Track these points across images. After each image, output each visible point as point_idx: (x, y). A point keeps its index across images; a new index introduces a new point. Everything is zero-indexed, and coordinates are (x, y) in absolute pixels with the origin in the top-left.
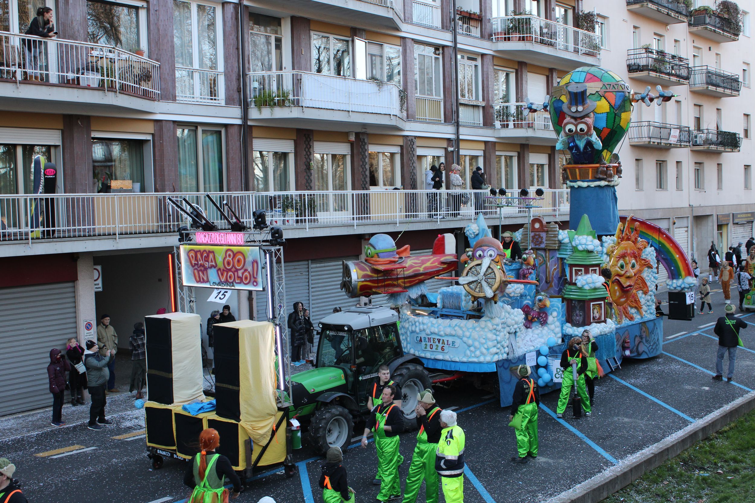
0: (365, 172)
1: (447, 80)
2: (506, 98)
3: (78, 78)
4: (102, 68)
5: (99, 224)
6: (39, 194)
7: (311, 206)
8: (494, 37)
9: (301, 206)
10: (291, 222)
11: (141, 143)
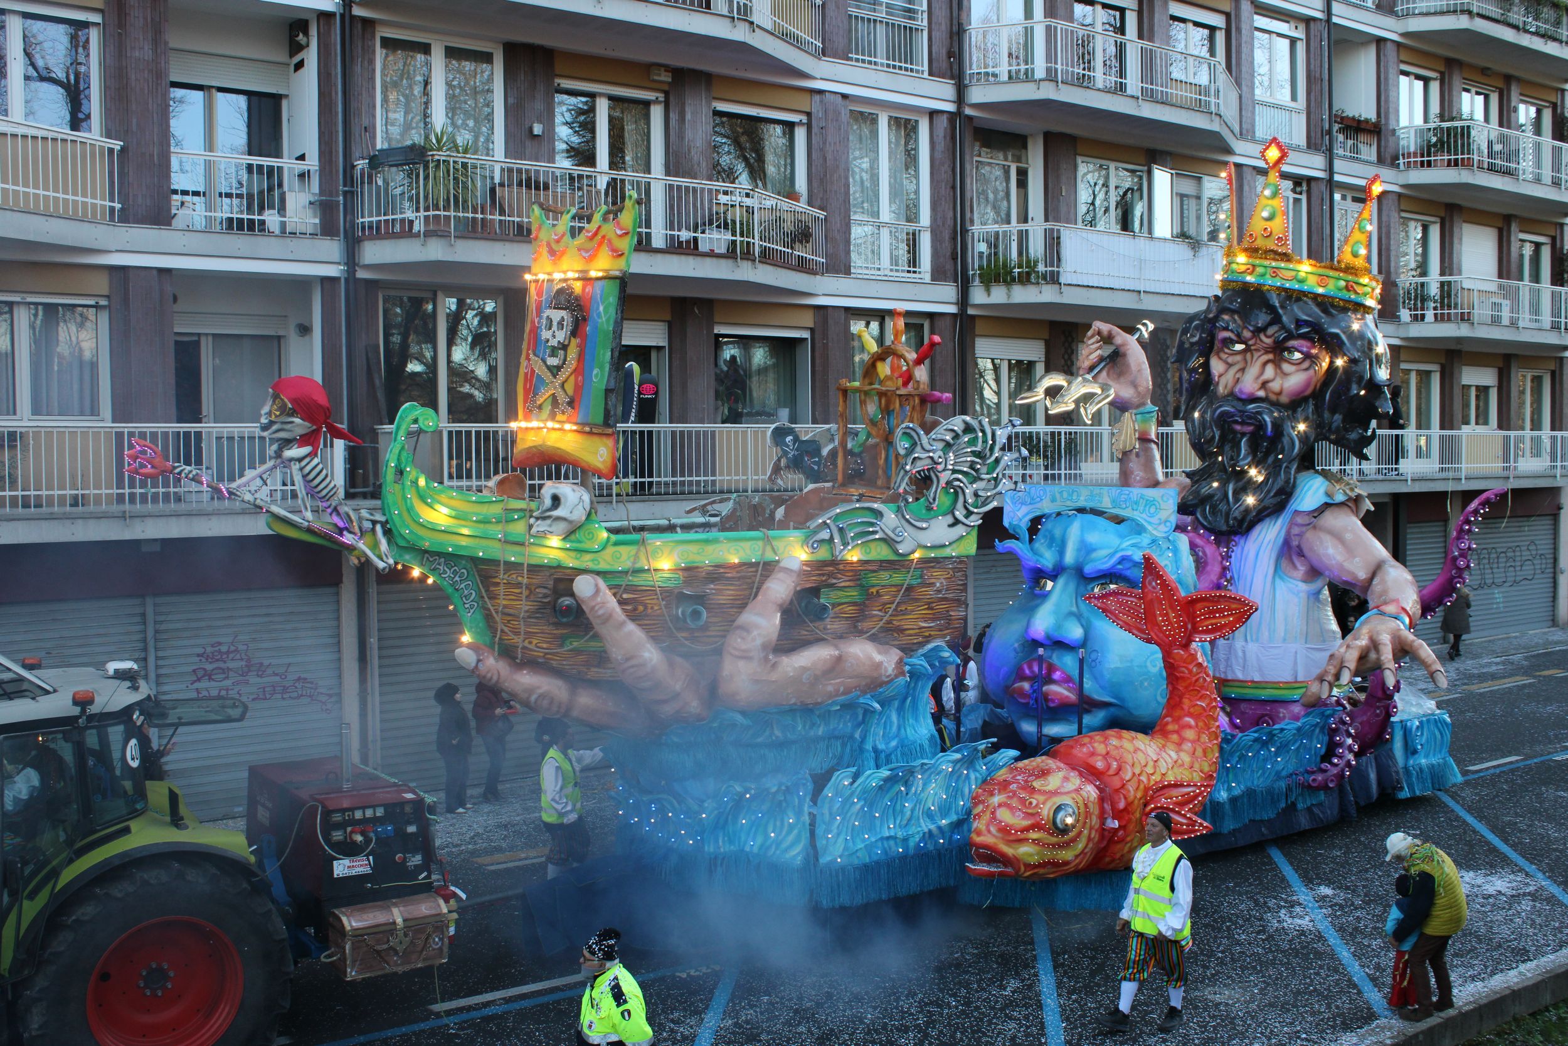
0: (1165, 396)
1: (1314, 238)
2: (1423, 268)
3: (695, 239)
4: (734, 222)
5: (721, 474)
6: (630, 425)
7: (1070, 452)
8: (1401, 161)
9: (1053, 452)
10: (1035, 478)
11: (793, 343)
